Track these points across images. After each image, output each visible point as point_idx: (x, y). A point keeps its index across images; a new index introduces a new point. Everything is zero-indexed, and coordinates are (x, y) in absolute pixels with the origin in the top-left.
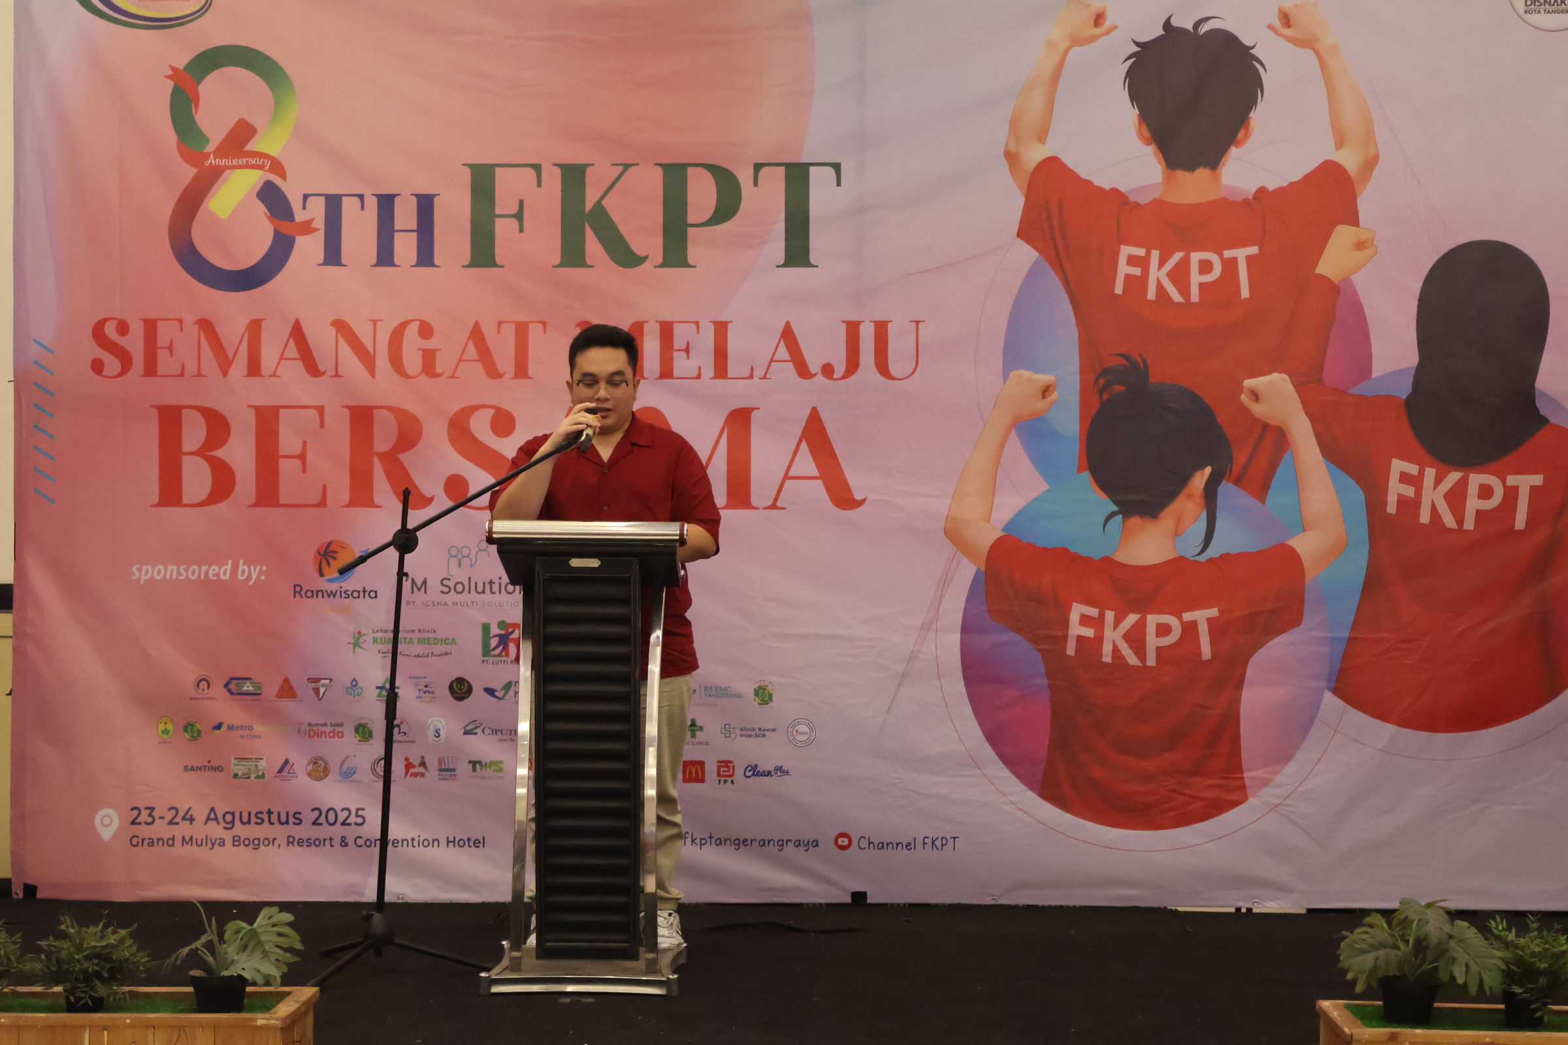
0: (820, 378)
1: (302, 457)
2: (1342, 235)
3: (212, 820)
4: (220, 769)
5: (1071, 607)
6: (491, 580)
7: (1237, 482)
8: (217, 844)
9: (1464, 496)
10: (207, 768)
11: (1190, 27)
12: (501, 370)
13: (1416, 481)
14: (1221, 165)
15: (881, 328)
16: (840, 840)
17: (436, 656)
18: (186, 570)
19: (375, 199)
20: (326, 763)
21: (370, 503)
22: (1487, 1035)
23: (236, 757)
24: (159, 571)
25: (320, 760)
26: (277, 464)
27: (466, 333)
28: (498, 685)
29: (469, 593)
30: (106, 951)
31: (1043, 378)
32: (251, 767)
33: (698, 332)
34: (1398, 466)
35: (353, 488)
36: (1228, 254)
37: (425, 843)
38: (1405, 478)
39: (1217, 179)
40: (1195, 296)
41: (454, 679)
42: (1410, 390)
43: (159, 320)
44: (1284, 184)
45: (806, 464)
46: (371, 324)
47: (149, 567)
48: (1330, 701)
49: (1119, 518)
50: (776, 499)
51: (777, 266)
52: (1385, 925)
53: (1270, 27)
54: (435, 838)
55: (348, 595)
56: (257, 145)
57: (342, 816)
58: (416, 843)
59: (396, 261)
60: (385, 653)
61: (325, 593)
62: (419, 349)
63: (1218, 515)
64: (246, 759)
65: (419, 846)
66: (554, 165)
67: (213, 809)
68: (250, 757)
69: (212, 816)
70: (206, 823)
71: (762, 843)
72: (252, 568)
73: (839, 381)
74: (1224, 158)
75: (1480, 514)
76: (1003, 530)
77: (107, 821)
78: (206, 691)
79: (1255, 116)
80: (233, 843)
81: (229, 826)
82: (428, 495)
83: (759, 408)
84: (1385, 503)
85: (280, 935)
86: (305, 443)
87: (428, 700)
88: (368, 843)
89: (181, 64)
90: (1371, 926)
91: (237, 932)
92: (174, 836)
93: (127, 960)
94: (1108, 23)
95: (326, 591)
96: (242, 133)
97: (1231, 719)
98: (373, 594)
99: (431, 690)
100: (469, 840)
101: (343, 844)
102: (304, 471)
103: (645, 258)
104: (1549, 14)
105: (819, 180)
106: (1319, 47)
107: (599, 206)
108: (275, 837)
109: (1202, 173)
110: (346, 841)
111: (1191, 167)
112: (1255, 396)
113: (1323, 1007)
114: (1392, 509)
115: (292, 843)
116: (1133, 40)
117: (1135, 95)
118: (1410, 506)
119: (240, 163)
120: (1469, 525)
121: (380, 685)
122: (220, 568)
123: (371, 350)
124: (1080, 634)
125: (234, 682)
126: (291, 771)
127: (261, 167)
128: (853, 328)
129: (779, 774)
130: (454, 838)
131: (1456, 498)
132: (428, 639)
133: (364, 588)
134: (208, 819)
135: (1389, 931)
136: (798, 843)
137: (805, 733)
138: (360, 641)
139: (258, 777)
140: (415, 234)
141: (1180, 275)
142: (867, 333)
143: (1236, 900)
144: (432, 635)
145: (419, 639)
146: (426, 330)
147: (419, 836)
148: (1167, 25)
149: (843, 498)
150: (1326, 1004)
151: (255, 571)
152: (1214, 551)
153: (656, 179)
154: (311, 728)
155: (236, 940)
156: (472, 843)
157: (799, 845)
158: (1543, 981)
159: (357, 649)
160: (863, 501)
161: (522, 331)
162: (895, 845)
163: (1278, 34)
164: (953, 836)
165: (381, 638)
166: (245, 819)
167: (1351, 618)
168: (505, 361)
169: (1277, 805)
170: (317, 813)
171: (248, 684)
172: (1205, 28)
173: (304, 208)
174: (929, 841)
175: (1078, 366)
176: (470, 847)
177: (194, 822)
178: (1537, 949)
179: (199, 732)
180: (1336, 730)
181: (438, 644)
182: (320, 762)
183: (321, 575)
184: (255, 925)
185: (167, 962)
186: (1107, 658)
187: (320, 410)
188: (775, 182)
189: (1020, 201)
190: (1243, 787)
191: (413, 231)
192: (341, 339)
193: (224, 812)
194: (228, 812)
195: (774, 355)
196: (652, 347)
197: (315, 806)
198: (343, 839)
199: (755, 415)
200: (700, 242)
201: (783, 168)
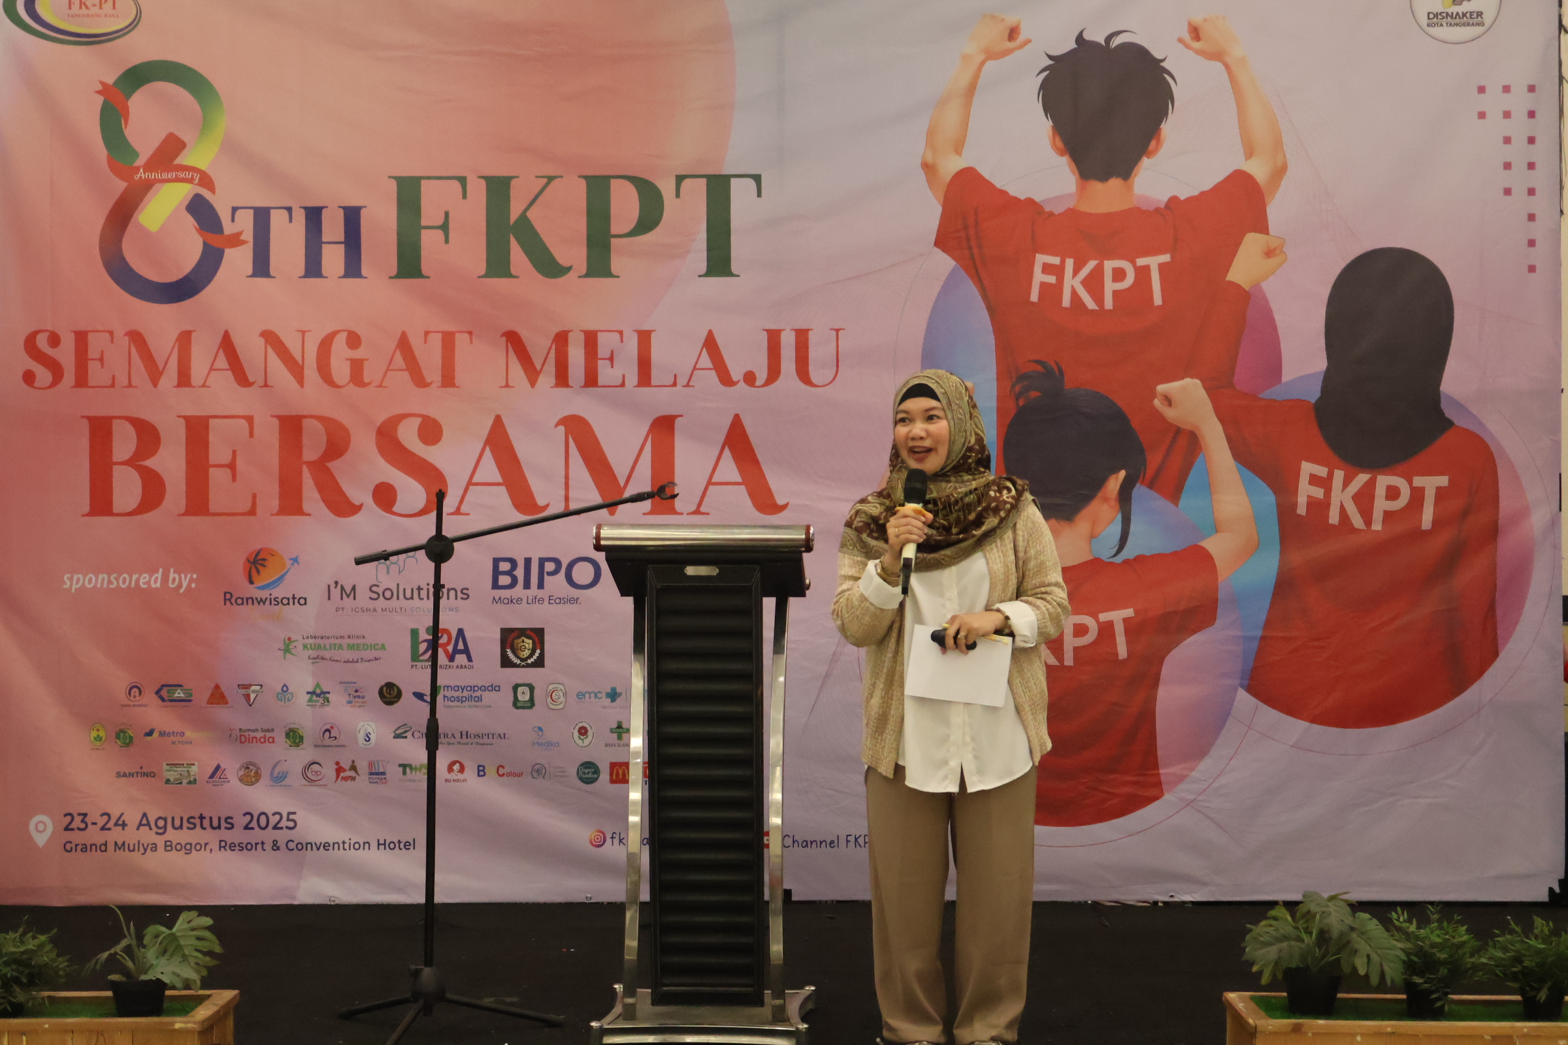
0: (742, 384)
1: (232, 466)
2: (1252, 243)
3: (144, 825)
4: (152, 774)
6: (419, 586)
7: (1151, 486)
8: (149, 850)
9: (1372, 497)
10: (139, 775)
11: (1104, 44)
12: (428, 379)
13: (1325, 483)
14: (1133, 174)
15: (802, 336)
17: (366, 661)
18: (117, 579)
19: (303, 211)
20: (258, 768)
21: (298, 511)
22: (1388, 1025)
24: (90, 580)
25: (252, 765)
26: (207, 471)
27: (392, 345)
29: (398, 598)
30: (25, 957)
32: (182, 773)
33: (622, 341)
34: (1308, 468)
35: (282, 496)
36: (1141, 262)
37: (357, 846)
38: (1314, 480)
39: (1130, 189)
40: (1109, 304)
41: (383, 683)
42: (1318, 394)
43: (90, 331)
44: (1196, 193)
45: (729, 470)
46: (300, 334)
47: (81, 576)
48: (1244, 699)
50: (700, 505)
51: (699, 276)
52: (1289, 918)
53: (1180, 40)
54: (365, 841)
55: (277, 601)
57: (274, 820)
58: (347, 846)
59: (324, 272)
60: (315, 658)
61: (254, 599)
62: (347, 359)
63: (1132, 517)
65: (350, 849)
66: (480, 177)
67: (145, 815)
68: (181, 763)
69: (144, 822)
70: (138, 829)
72: (183, 576)
73: (761, 389)
74: (1136, 168)
75: (1388, 515)
77: (41, 827)
78: (138, 698)
79: (1166, 127)
80: (165, 848)
81: (161, 831)
82: (357, 503)
83: (682, 416)
84: (1296, 504)
85: (199, 939)
86: (234, 452)
87: (358, 705)
88: (300, 846)
89: (110, 80)
90: (1275, 919)
91: (157, 936)
92: (106, 841)
93: (46, 965)
94: (1021, 38)
95: (256, 598)
96: (172, 147)
97: (1147, 716)
98: (302, 601)
99: (361, 695)
100: (399, 842)
102: (234, 478)
103: (569, 269)
104: (1451, 27)
105: (741, 192)
106: (1229, 61)
107: (523, 217)
108: (206, 842)
109: (1115, 183)
110: (277, 845)
111: (1104, 177)
112: (1168, 401)
113: (1229, 999)
114: (1302, 510)
115: (224, 847)
116: (1046, 54)
117: (1047, 109)
118: (1319, 507)
119: (169, 176)
120: (1377, 526)
121: (310, 690)
122: (151, 576)
123: (299, 359)
125: (165, 688)
126: (222, 777)
127: (190, 181)
128: (774, 338)
130: (385, 840)
131: (1364, 499)
132: (357, 645)
133: (294, 595)
134: (140, 824)
135: (1293, 923)
138: (291, 647)
139: (190, 782)
140: (343, 246)
141: (1094, 283)
142: (788, 342)
143: (1152, 893)
144: (361, 641)
145: (348, 645)
146: (354, 340)
147: (350, 839)
148: (1080, 39)
149: (766, 503)
150: (1232, 996)
151: (186, 578)
152: (1129, 553)
153: (577, 190)
154: (243, 734)
155: (156, 943)
156: (402, 846)
158: (1443, 971)
159: (288, 655)
160: (784, 506)
161: (448, 340)
162: (819, 844)
163: (1188, 47)
165: (311, 644)
166: (177, 823)
167: (1262, 617)
168: (432, 372)
169: (1192, 801)
170: (248, 818)
171: (179, 691)
172: (1117, 42)
173: (233, 220)
174: (852, 839)
175: (995, 371)
176: (401, 849)
177: (126, 828)
178: (1438, 940)
179: (131, 738)
180: (1249, 727)
181: (367, 649)
182: (251, 767)
183: (251, 582)
184: (174, 930)
185: (86, 967)
187: (250, 419)
188: (697, 191)
190: (1159, 784)
191: (341, 243)
192: (270, 350)
193: (156, 817)
194: (160, 818)
195: (696, 363)
196: (576, 355)
197: (246, 811)
198: (275, 843)
199: (678, 423)
200: (623, 252)
201: (704, 180)
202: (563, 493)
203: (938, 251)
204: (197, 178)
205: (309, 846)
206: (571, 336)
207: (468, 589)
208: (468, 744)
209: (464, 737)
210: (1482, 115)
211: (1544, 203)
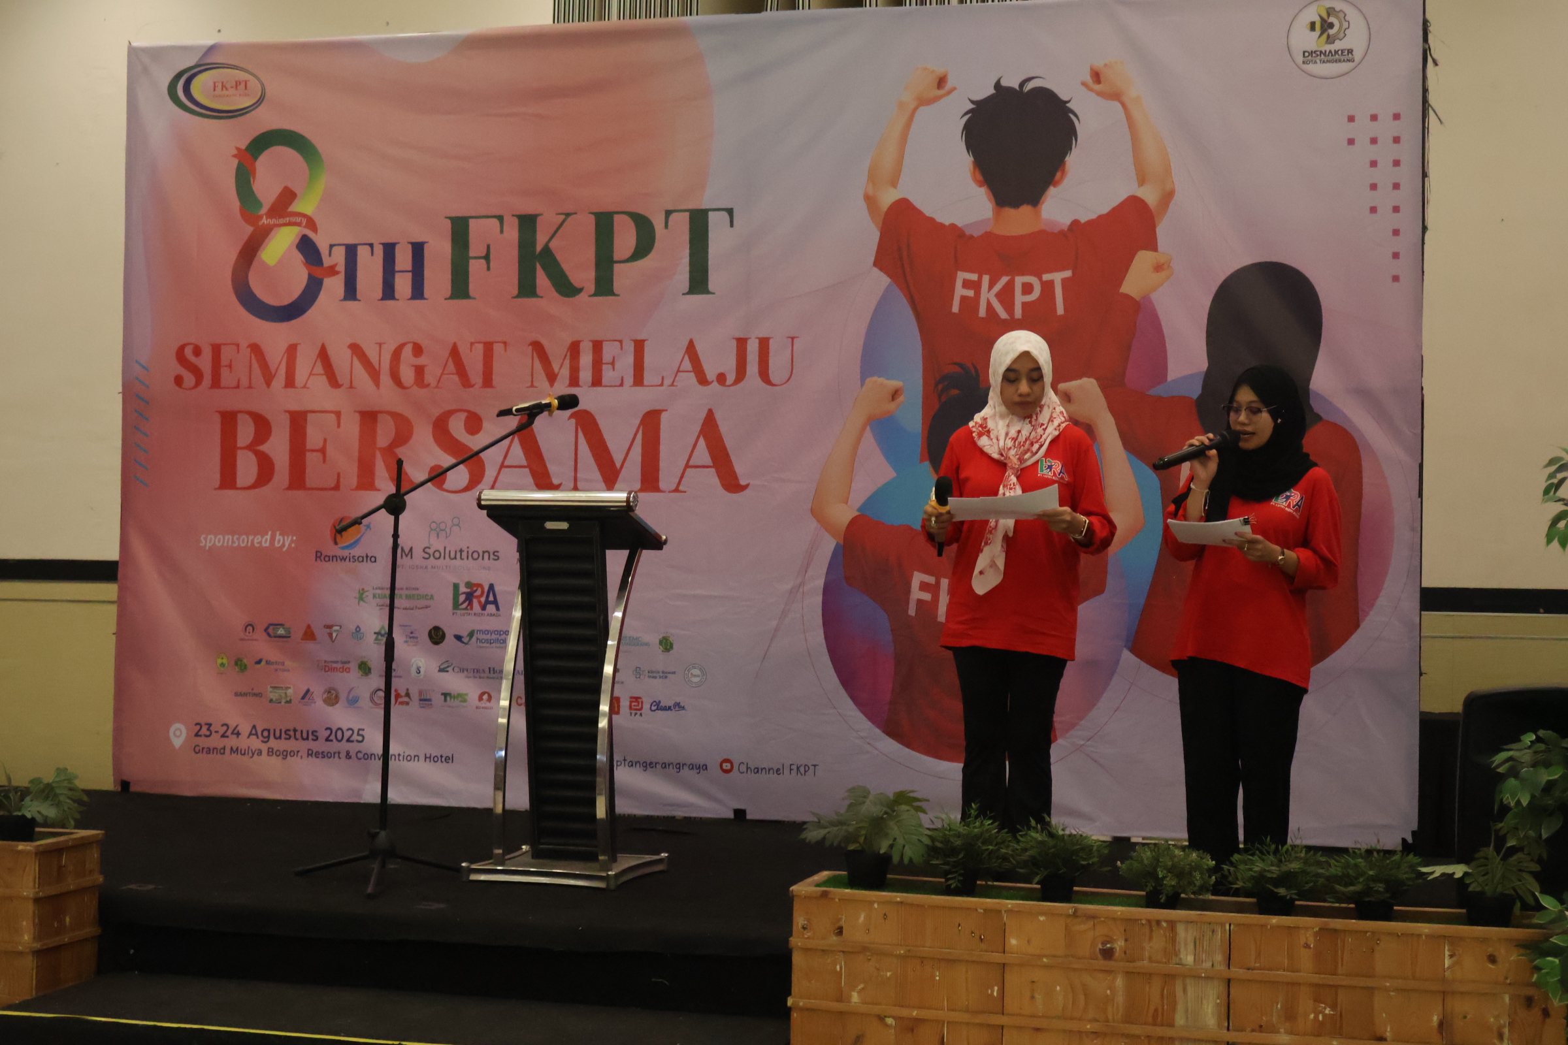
0: (715, 384)
1: (323, 451)
2: (1143, 260)
3: (253, 735)
4: (260, 695)
5: (913, 574)
8: (257, 754)
10: (249, 695)
11: (1017, 87)
12: (473, 381)
15: (764, 343)
16: (724, 765)
17: (419, 609)
18: (238, 539)
19: (381, 246)
21: (371, 485)
23: (272, 685)
24: (219, 541)
26: (305, 455)
27: (446, 353)
28: (464, 634)
29: (444, 558)
31: (894, 384)
33: (622, 348)
35: (360, 475)
36: (1046, 277)
37: (409, 758)
39: (1038, 215)
41: (432, 627)
43: (222, 344)
44: (1094, 216)
45: (703, 455)
46: (378, 346)
47: (212, 536)
48: (1127, 656)
50: (680, 484)
51: (683, 294)
53: (1084, 84)
54: (416, 754)
55: (355, 559)
56: (300, 206)
57: (347, 734)
58: (401, 758)
59: (397, 296)
60: (382, 605)
61: (338, 559)
62: (412, 366)
64: (279, 687)
65: (404, 760)
66: (514, 215)
67: (254, 727)
68: (282, 686)
69: (254, 732)
70: (248, 737)
71: (664, 766)
72: (286, 537)
73: (732, 388)
76: (859, 510)
77: (178, 733)
78: (251, 634)
79: (1071, 160)
80: (267, 753)
81: (266, 740)
83: (667, 410)
86: (325, 440)
88: (366, 756)
89: (243, 147)
92: (225, 746)
94: (949, 86)
96: (288, 196)
98: (373, 559)
100: (441, 756)
101: (348, 757)
102: (324, 461)
105: (716, 223)
107: (547, 250)
108: (298, 750)
109: (1026, 209)
110: (350, 755)
111: (1016, 205)
115: (311, 755)
117: (969, 147)
121: (377, 631)
122: (262, 537)
123: (377, 367)
124: (920, 598)
125: (271, 627)
127: (299, 224)
128: (742, 343)
129: (677, 709)
130: (431, 755)
132: (413, 595)
134: (250, 734)
136: (692, 767)
137: (698, 676)
138: (364, 596)
139: (287, 702)
140: (410, 274)
142: (753, 348)
144: (416, 592)
145: (406, 596)
146: (418, 350)
147: (406, 753)
148: (998, 85)
149: (732, 483)
151: (288, 540)
153: (588, 225)
156: (443, 759)
157: (693, 768)
159: (361, 603)
160: (746, 487)
161: (488, 347)
162: (768, 771)
163: (1091, 90)
164: (814, 763)
165: (379, 595)
166: (278, 734)
167: (1146, 587)
168: (476, 376)
169: (1083, 745)
170: (329, 732)
171: (281, 629)
172: (1029, 86)
173: (330, 255)
174: (794, 767)
176: (442, 762)
177: (240, 736)
179: (245, 665)
180: (1132, 683)
181: (420, 599)
182: (332, 692)
183: (336, 543)
187: (338, 414)
188: (682, 225)
189: (875, 235)
191: (409, 271)
192: (355, 359)
193: (262, 728)
194: (265, 729)
195: (679, 367)
196: (586, 360)
197: (328, 726)
198: (348, 753)
199: (664, 416)
200: (624, 275)
201: (687, 214)
202: (573, 474)
203: (875, 270)
204: (304, 222)
205: (373, 756)
206: (582, 345)
207: (498, 552)
208: (494, 678)
209: (492, 672)
210: (1351, 142)
211: (1407, 220)
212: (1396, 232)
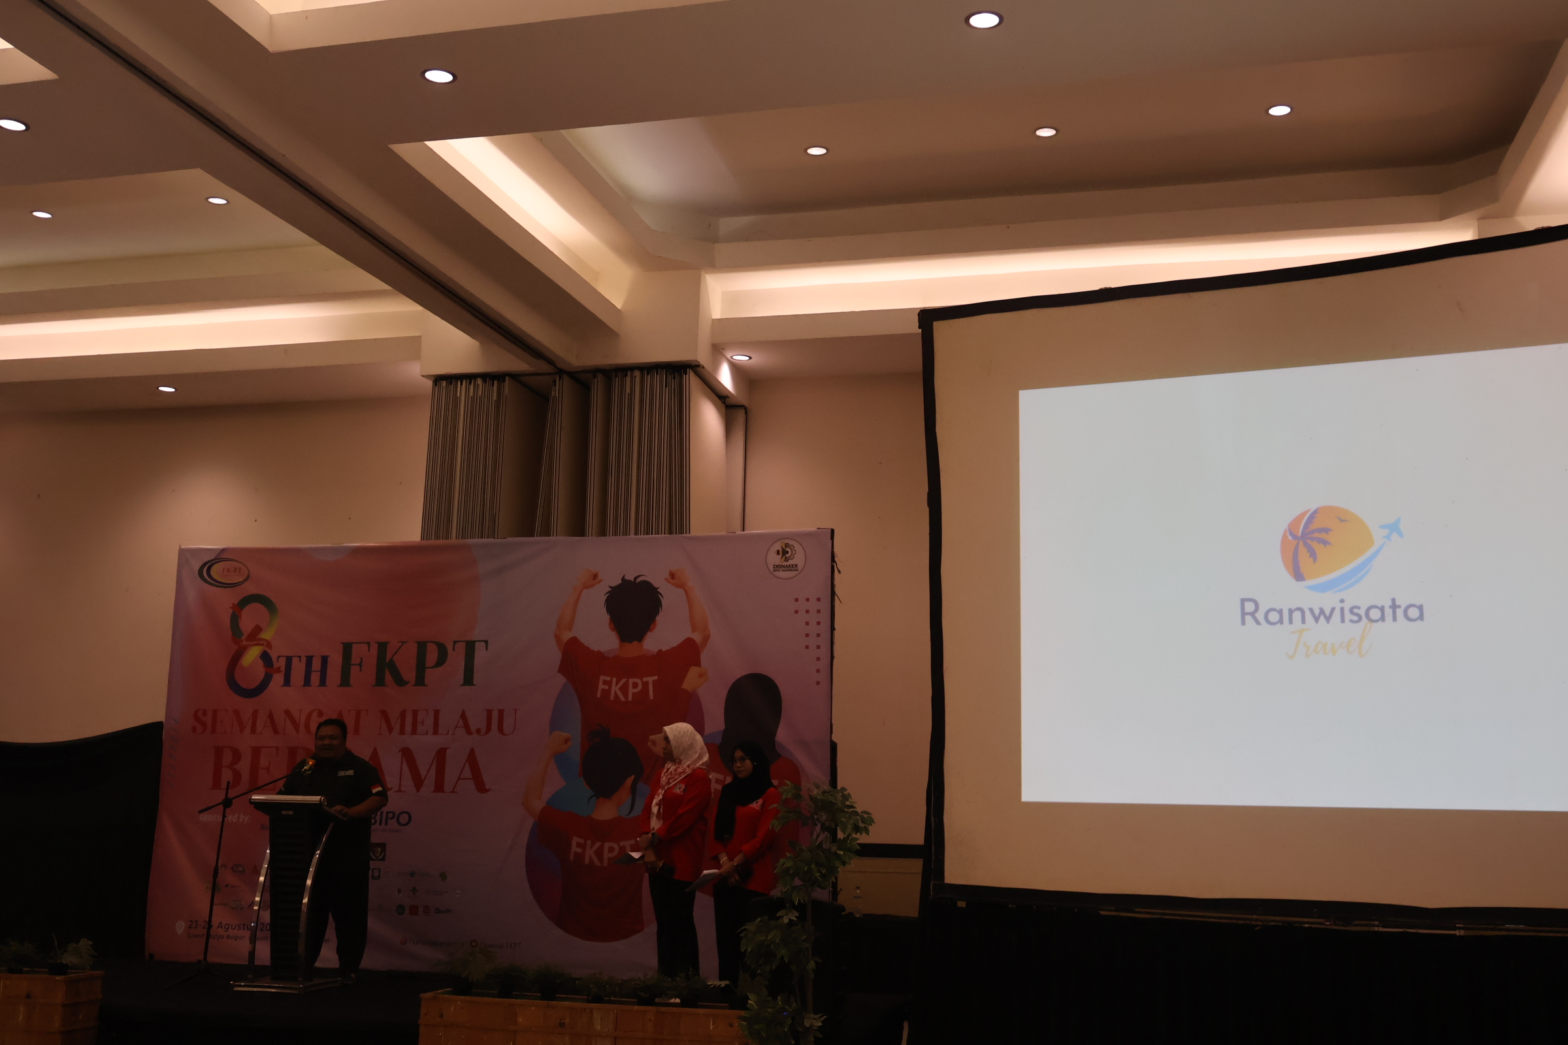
0: (475, 734)
1: (268, 769)
2: (693, 671)
4: (227, 905)
10: (222, 905)
11: (633, 580)
15: (501, 712)
19: (305, 658)
24: (210, 818)
26: (258, 771)
31: (566, 735)
33: (428, 715)
36: (645, 679)
40: (630, 698)
43: (219, 710)
44: (669, 648)
45: (467, 773)
46: (299, 712)
47: (207, 816)
49: (595, 798)
50: (454, 788)
51: (459, 686)
53: (666, 579)
59: (311, 685)
66: (375, 642)
67: (221, 923)
69: (222, 926)
73: (483, 736)
79: (658, 618)
80: (227, 938)
81: (228, 930)
83: (450, 748)
86: (270, 763)
89: (236, 603)
94: (599, 578)
96: (258, 629)
102: (269, 774)
105: (480, 647)
107: (391, 661)
108: (244, 936)
109: (635, 643)
111: (630, 642)
122: (233, 817)
123: (298, 722)
127: (262, 645)
128: (489, 712)
134: (218, 927)
136: (455, 944)
140: (319, 673)
141: (624, 690)
142: (495, 715)
148: (623, 579)
149: (481, 788)
151: (246, 817)
153: (414, 648)
160: (490, 790)
161: (358, 713)
162: (495, 946)
163: (669, 582)
164: (519, 942)
166: (233, 927)
170: (262, 926)
172: (639, 580)
173: (278, 662)
174: (509, 945)
186: (587, 861)
187: (277, 748)
188: (461, 648)
192: (288, 719)
194: (226, 924)
195: (457, 725)
196: (409, 720)
199: (448, 751)
200: (431, 675)
201: (464, 643)
203: (559, 675)
204: (265, 643)
206: (407, 713)
210: (796, 612)
211: (824, 652)
212: (818, 659)
